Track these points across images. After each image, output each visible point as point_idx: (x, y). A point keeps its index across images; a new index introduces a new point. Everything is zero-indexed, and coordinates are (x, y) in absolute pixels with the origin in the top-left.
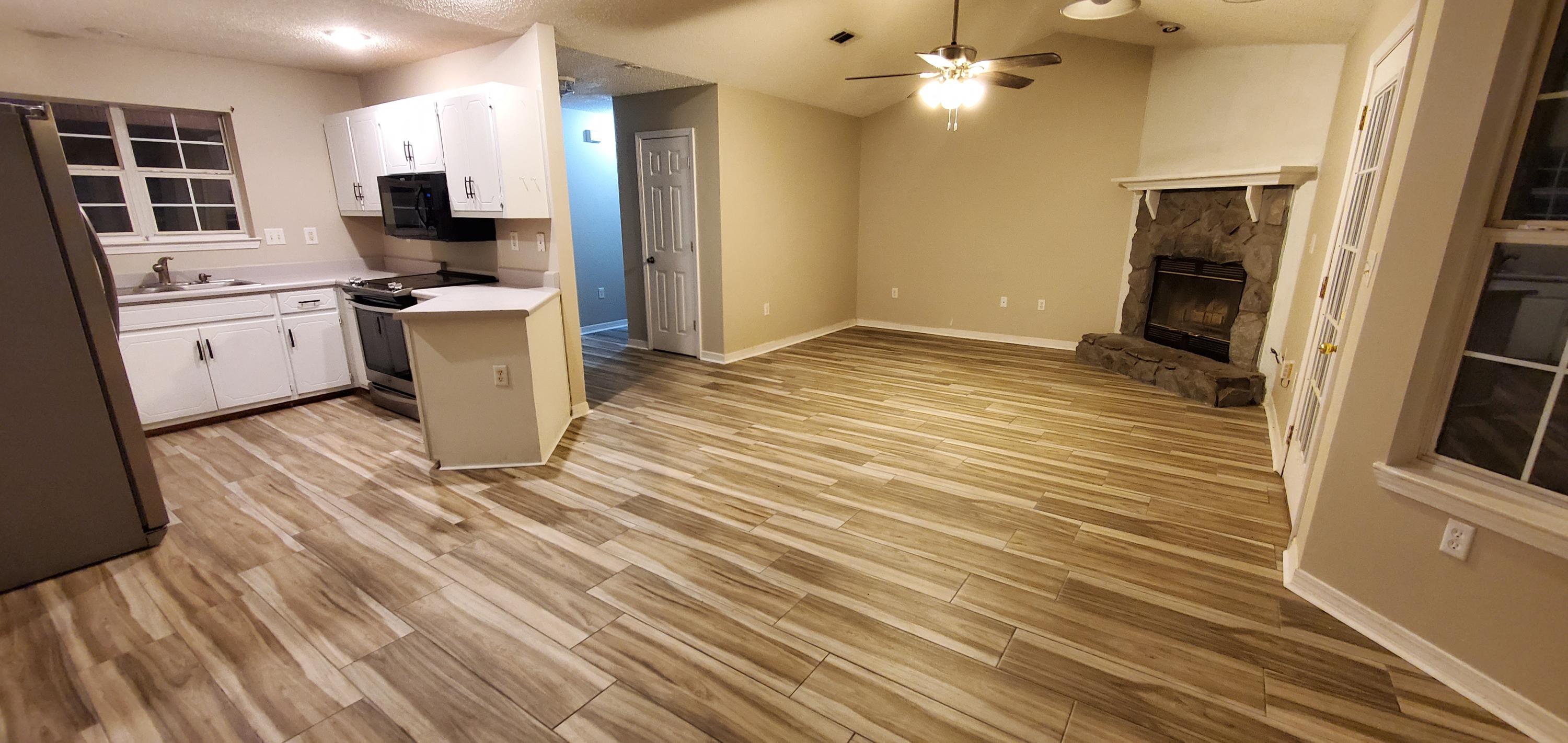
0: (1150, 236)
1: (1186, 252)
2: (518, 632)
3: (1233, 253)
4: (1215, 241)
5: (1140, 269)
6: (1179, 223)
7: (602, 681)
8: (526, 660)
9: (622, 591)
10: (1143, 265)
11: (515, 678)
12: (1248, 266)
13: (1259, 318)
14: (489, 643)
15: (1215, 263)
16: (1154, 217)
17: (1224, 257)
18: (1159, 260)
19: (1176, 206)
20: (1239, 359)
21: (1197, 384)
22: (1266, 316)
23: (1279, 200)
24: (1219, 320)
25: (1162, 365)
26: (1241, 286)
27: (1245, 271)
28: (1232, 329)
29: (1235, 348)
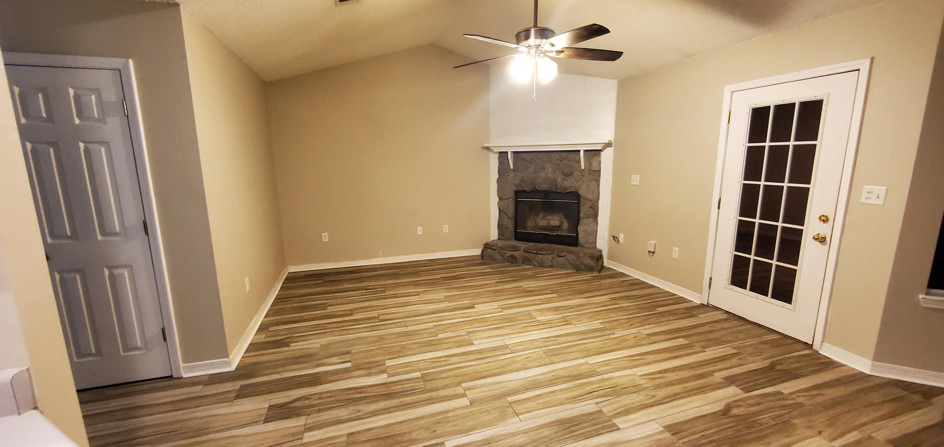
0: (510, 178)
1: (539, 187)
3: (571, 186)
4: (559, 180)
5: (507, 198)
6: (531, 170)
10: (509, 196)
12: (582, 192)
13: (595, 220)
15: (560, 193)
16: (512, 167)
17: (566, 188)
18: (518, 193)
19: (527, 161)
20: (587, 243)
21: (585, 262)
22: (597, 219)
23: (596, 157)
24: (557, 223)
25: (555, 255)
26: (578, 204)
27: (580, 196)
28: (578, 228)
29: (582, 238)
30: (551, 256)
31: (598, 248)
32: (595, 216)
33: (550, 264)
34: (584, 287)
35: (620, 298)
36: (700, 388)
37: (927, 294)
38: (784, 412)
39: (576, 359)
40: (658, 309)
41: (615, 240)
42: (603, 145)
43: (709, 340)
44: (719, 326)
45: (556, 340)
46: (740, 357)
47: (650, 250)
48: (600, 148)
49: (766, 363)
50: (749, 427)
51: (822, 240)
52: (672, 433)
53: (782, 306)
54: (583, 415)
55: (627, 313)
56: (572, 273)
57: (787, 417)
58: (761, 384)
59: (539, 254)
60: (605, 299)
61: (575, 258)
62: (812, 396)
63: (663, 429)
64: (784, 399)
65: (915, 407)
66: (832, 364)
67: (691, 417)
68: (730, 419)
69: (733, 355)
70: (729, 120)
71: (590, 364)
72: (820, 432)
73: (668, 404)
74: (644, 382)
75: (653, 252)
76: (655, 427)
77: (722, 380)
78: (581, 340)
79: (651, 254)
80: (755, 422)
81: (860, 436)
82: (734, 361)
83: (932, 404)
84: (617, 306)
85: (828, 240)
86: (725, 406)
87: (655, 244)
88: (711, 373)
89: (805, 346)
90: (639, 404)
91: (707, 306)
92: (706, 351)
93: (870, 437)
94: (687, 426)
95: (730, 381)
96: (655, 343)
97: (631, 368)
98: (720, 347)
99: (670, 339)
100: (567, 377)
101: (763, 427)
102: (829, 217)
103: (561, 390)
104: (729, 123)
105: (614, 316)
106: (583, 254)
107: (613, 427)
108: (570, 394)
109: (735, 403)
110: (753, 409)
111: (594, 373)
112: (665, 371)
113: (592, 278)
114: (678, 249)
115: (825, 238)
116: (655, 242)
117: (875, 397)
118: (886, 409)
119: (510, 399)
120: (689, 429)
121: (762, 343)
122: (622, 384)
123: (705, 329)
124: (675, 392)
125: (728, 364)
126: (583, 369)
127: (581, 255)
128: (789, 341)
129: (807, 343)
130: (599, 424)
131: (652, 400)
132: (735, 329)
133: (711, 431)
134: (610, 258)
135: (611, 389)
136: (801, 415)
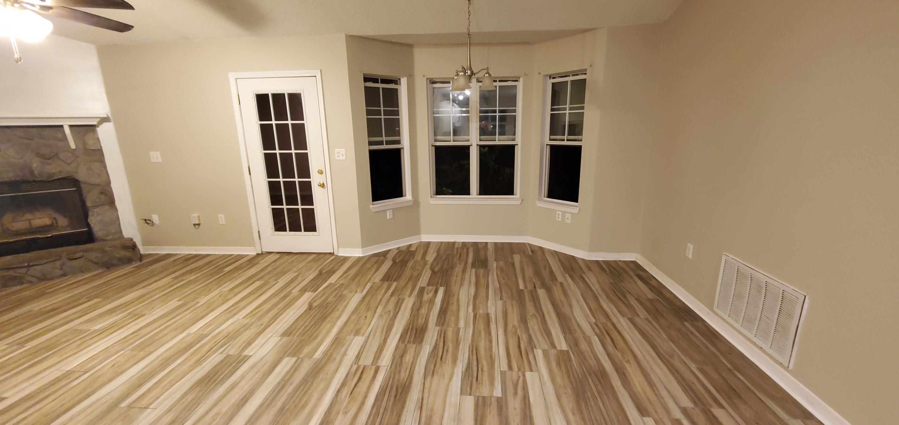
2: (552, 398)
3: (60, 171)
4: (34, 165)
7: (539, 353)
8: (559, 380)
9: (487, 382)
11: (569, 377)
14: (569, 403)
15: (41, 181)
17: (51, 174)
21: (117, 256)
22: (115, 205)
23: (92, 134)
24: (47, 221)
25: (64, 260)
26: (79, 192)
27: (79, 181)
28: (89, 220)
29: (97, 230)
30: (58, 263)
31: (126, 237)
32: (111, 202)
33: (60, 272)
34: (131, 280)
35: (183, 274)
36: (289, 303)
37: (373, 205)
38: (337, 291)
39: (175, 336)
40: (225, 270)
41: (148, 224)
42: (99, 120)
43: (276, 274)
44: (278, 263)
45: (137, 335)
46: (301, 276)
47: (195, 223)
48: (95, 123)
49: (317, 272)
50: (326, 308)
51: (322, 186)
52: (287, 336)
53: (312, 234)
54: (215, 367)
55: (200, 282)
56: (103, 272)
57: (339, 294)
58: (320, 284)
59: (33, 265)
60: (167, 281)
61: (100, 255)
62: (345, 278)
63: (280, 338)
64: (334, 285)
65: (383, 262)
66: (346, 258)
67: (293, 321)
68: (314, 310)
69: (296, 277)
70: (240, 102)
71: (193, 333)
72: (356, 292)
73: (274, 323)
74: (248, 320)
75: (199, 225)
76: (275, 340)
77: (298, 293)
78: (168, 321)
79: (197, 227)
80: (327, 304)
81: (371, 285)
82: (299, 279)
83: (388, 258)
84: (184, 282)
85: (325, 185)
86: (308, 304)
87: (199, 216)
88: (290, 292)
89: (330, 255)
90: (254, 334)
91: (262, 254)
92: (279, 282)
93: (374, 283)
94: (294, 327)
95: (303, 291)
96: (239, 293)
97: (232, 317)
98: (286, 275)
99: (249, 285)
100: (177, 353)
101: (332, 303)
102: (323, 170)
103: (180, 364)
104: (240, 104)
105: (188, 290)
106: (110, 247)
107: (245, 358)
108: (192, 362)
109: (313, 301)
110: (323, 298)
111: (202, 337)
112: (260, 306)
113: (134, 269)
114: (223, 215)
115: (323, 184)
116: (198, 215)
117: (368, 265)
118: (375, 267)
119: (124, 404)
120: (296, 327)
121: (309, 262)
122: (233, 330)
123: (269, 269)
124: (274, 314)
125: (297, 282)
126: (189, 340)
127: (107, 249)
128: (322, 255)
129: (331, 253)
130: (233, 363)
131: (263, 327)
132: (289, 261)
133: (309, 321)
134: (145, 243)
135: (226, 338)
136: (345, 288)
